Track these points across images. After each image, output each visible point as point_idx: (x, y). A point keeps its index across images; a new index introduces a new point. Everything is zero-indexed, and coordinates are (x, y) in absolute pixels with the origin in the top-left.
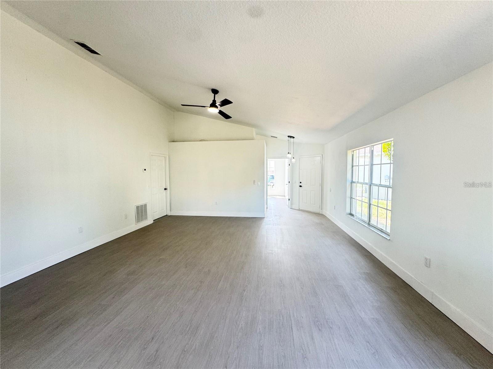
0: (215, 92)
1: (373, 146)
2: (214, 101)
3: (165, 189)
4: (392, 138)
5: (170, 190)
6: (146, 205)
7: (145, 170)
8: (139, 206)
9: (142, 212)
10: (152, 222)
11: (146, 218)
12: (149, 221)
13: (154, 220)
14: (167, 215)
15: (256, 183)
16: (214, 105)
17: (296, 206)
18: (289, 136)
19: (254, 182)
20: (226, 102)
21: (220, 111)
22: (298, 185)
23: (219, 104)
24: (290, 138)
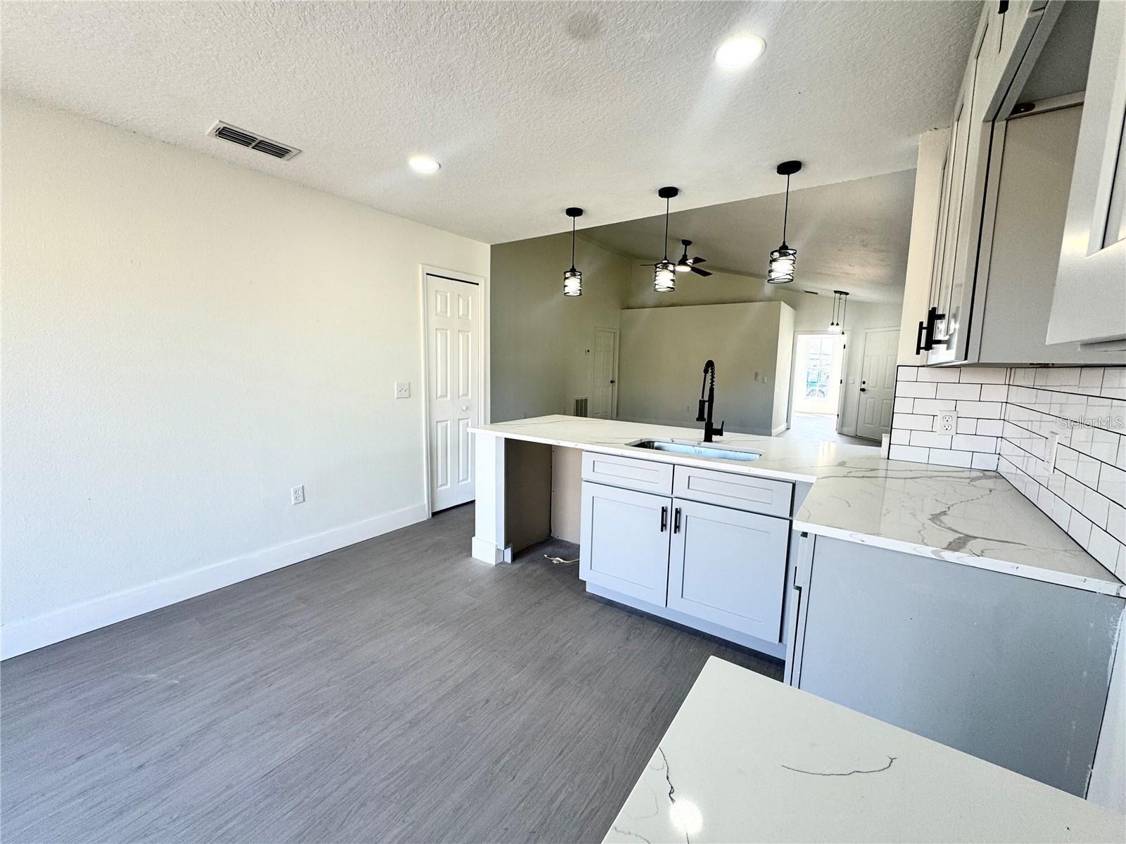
0: (687, 243)
2: (685, 256)
3: (612, 382)
5: (619, 383)
6: (586, 400)
7: (588, 351)
8: (580, 400)
9: (581, 409)
15: (760, 377)
16: (683, 262)
17: (850, 429)
18: (836, 292)
19: (756, 374)
20: (697, 260)
21: (693, 269)
22: (858, 386)
23: (690, 261)
24: (838, 295)
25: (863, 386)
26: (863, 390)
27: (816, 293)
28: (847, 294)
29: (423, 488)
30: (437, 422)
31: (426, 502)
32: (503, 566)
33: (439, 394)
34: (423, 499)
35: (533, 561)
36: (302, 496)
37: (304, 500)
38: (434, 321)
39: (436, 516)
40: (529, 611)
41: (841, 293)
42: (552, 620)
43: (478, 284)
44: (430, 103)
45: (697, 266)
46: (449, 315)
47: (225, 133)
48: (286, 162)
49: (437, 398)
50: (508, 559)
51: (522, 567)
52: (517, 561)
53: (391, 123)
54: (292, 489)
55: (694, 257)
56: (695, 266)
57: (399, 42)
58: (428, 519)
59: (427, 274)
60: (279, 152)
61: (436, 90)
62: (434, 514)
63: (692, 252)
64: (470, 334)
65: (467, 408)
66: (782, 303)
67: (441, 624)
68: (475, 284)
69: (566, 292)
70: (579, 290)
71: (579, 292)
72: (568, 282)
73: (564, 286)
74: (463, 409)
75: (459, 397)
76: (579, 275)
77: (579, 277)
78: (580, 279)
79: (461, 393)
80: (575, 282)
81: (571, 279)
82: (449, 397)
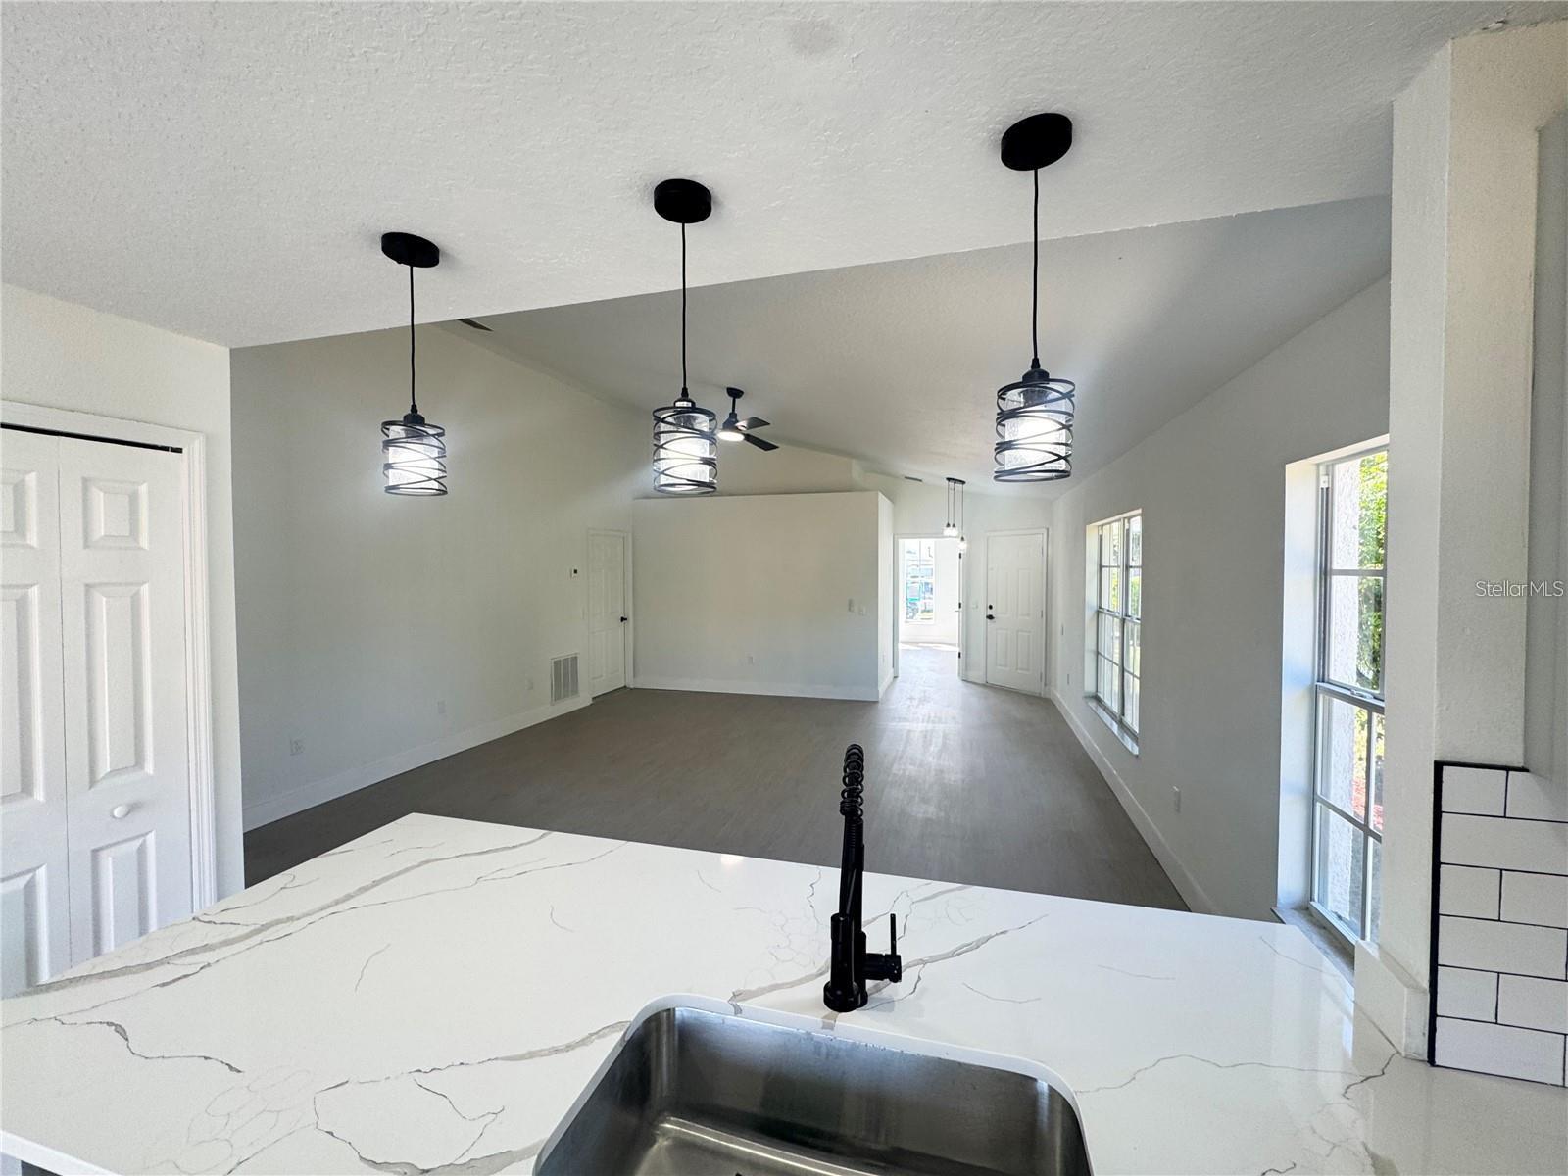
0: (734, 393)
1: (1129, 519)
2: (733, 415)
3: (623, 619)
4: (1138, 508)
5: (635, 621)
6: (575, 659)
7: (576, 572)
8: (560, 661)
9: (566, 675)
10: (589, 701)
11: (575, 691)
12: (582, 700)
13: (594, 698)
14: (625, 687)
15: (856, 608)
16: (731, 425)
17: (977, 675)
18: (949, 479)
19: (850, 604)
20: (756, 423)
21: (748, 437)
22: (983, 612)
23: (742, 424)
24: (951, 484)
25: (990, 612)
26: (990, 617)
27: (920, 481)
28: (963, 483)
41: (955, 481)
43: (179, 450)
45: (755, 432)
55: (750, 416)
56: (749, 432)
63: (745, 410)
64: (145, 589)
65: (133, 808)
66: (880, 494)
68: (165, 449)
69: (391, 484)
70: (435, 480)
71: (436, 485)
72: (394, 455)
73: (388, 466)
74: (116, 813)
75: (93, 782)
76: (433, 436)
77: (434, 442)
78: (438, 447)
79: (105, 766)
80: (419, 456)
81: (407, 445)
82: (39, 794)
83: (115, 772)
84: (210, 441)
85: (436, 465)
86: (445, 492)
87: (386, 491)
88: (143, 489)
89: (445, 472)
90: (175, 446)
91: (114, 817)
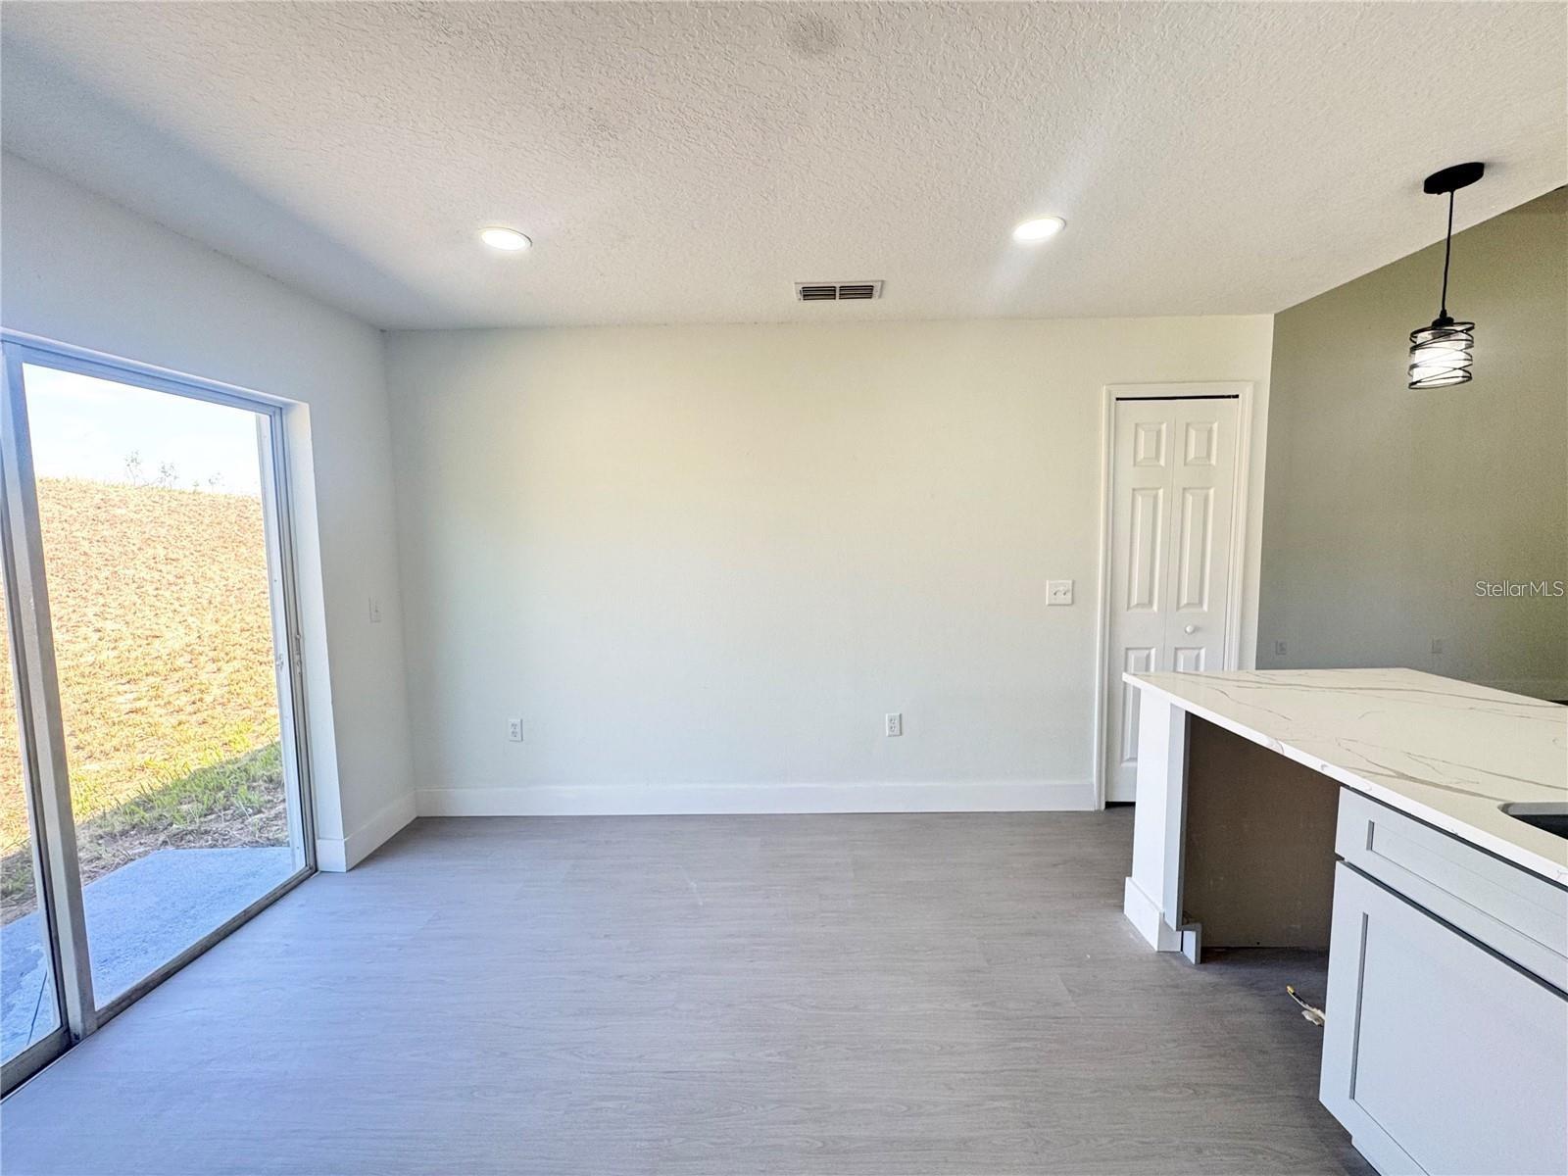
29: (1092, 759)
30: (1127, 649)
31: (1094, 780)
32: (1175, 963)
33: (1135, 601)
34: (1091, 775)
35: (1251, 986)
36: (899, 726)
37: (901, 733)
38: (1128, 478)
39: (1112, 810)
40: (1159, 1094)
42: (1199, 1151)
43: (1236, 396)
44: (969, 135)
46: (1162, 462)
47: (810, 293)
48: (880, 300)
49: (1128, 608)
50: (1191, 951)
51: (1215, 986)
52: (1209, 966)
53: (944, 194)
54: (887, 715)
57: (858, 77)
58: (1097, 812)
59: (1118, 399)
60: (865, 292)
61: (959, 109)
62: (1110, 805)
65: (1196, 630)
67: (983, 1009)
68: (1229, 397)
69: (1414, 380)
70: (1460, 369)
71: (1461, 373)
72: (1420, 356)
73: (1414, 366)
74: (1188, 629)
75: (1178, 608)
76: (1462, 331)
77: (1463, 336)
78: (1466, 340)
79: (1184, 601)
80: (1447, 351)
81: (1434, 345)
82: (1155, 608)
83: (1188, 604)
84: (1257, 385)
85: (1463, 356)
86: (1470, 378)
87: (1410, 388)
88: (1215, 426)
89: (1471, 360)
90: (1235, 394)
91: (1186, 632)
